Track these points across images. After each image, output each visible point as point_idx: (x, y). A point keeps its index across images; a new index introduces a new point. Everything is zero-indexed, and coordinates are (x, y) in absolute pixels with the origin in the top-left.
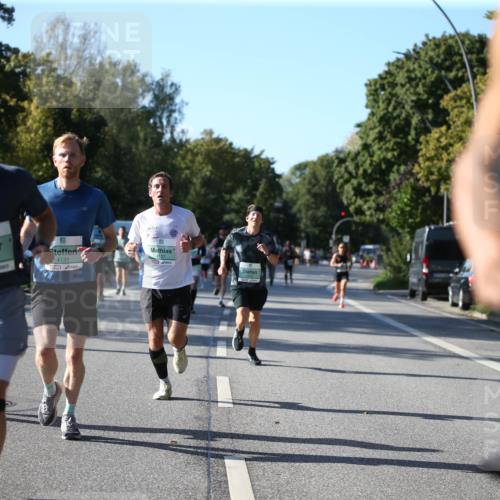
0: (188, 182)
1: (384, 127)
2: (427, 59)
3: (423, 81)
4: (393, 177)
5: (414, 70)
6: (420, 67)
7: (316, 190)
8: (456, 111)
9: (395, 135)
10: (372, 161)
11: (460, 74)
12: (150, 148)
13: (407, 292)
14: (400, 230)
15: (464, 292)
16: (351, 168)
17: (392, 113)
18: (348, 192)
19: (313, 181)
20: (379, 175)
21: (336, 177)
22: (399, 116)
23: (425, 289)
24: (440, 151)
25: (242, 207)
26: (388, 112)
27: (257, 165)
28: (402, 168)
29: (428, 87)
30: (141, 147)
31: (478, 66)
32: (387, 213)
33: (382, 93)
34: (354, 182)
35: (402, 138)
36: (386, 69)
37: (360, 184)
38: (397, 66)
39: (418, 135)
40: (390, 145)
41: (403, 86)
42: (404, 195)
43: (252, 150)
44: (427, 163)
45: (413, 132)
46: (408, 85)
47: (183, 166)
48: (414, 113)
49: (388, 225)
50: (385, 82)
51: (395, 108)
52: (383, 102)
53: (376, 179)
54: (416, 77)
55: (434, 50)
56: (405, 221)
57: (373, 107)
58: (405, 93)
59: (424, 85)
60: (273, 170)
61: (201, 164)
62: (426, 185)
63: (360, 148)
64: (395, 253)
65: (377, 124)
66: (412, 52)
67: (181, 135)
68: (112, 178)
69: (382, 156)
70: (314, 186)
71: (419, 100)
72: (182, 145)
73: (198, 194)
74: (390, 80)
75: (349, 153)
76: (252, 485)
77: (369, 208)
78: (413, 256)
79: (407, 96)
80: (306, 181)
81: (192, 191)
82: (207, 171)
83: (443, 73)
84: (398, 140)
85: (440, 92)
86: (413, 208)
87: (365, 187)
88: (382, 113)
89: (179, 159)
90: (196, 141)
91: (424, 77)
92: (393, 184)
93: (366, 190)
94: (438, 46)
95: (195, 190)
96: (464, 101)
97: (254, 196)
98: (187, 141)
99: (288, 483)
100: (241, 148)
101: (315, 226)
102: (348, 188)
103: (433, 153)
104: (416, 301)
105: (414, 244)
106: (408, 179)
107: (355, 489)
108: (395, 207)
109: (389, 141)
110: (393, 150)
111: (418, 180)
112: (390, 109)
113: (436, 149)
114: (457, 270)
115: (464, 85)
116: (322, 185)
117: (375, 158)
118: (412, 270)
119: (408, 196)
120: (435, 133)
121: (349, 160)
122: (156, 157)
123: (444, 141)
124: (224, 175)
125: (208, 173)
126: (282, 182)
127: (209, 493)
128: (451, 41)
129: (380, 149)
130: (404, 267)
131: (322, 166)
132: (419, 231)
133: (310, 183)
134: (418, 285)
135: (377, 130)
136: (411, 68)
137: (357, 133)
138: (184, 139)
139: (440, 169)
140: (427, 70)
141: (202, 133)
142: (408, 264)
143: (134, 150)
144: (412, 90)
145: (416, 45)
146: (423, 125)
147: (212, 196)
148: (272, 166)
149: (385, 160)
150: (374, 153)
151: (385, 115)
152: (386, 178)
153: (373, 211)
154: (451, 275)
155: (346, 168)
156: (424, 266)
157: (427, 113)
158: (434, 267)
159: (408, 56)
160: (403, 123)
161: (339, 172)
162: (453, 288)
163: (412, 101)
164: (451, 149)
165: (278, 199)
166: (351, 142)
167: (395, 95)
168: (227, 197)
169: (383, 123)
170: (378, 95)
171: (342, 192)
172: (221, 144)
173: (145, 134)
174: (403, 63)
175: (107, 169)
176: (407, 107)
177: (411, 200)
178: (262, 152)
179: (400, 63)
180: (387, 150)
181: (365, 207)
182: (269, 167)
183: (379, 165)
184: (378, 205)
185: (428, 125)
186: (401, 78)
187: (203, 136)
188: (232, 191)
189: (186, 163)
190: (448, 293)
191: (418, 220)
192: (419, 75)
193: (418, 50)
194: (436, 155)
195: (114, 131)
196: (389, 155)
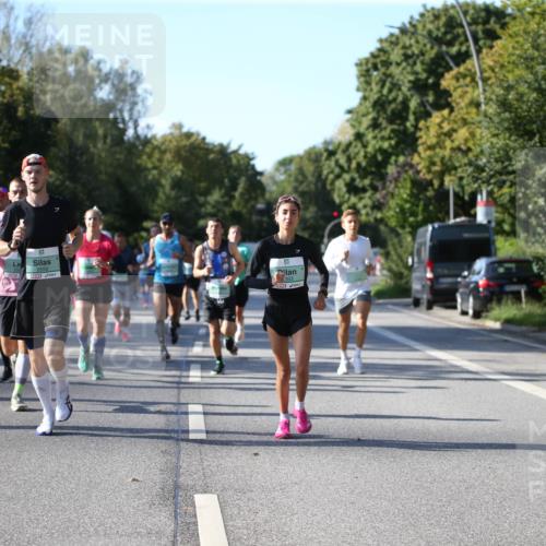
0: (156, 184)
1: (378, 112)
2: (425, 33)
3: (421, 58)
4: (391, 170)
5: (411, 46)
6: (417, 42)
7: (303, 188)
8: (459, 91)
9: (391, 121)
10: (366, 152)
11: (464, 48)
12: (112, 146)
13: (410, 300)
14: (400, 231)
15: (475, 299)
16: (343, 161)
17: (387, 97)
18: (340, 189)
19: (300, 178)
20: (376, 168)
21: (325, 172)
22: (395, 100)
23: (430, 297)
24: (443, 137)
25: (219, 211)
26: (382, 95)
27: (234, 161)
28: (401, 159)
29: (427, 64)
30: (100, 145)
31: (485, 39)
32: (384, 211)
33: (375, 73)
34: (347, 177)
35: (399, 125)
36: (378, 45)
37: (353, 180)
38: (392, 43)
39: (417, 120)
40: (386, 133)
41: (398, 64)
42: (402, 191)
43: (229, 144)
44: (428, 153)
45: (411, 118)
46: (404, 64)
47: (150, 165)
48: (412, 96)
49: (386, 225)
50: (378, 60)
51: (390, 91)
52: (377, 84)
53: (372, 173)
54: (413, 54)
55: (432, 22)
56: (405, 220)
57: (365, 90)
58: (402, 73)
59: (422, 63)
60: (253, 167)
61: (169, 162)
62: (429, 177)
63: (352, 138)
64: (395, 258)
65: (371, 110)
66: (408, 25)
67: (146, 131)
68: (67, 183)
69: (377, 147)
70: (301, 183)
71: (417, 80)
72: (147, 141)
73: (168, 198)
74: (384, 58)
75: (340, 144)
76: (225, 526)
77: (365, 206)
78: (416, 259)
79: (403, 75)
80: (292, 179)
81: (161, 195)
82: (178, 170)
83: (444, 48)
84: (395, 127)
85: (440, 70)
86: (413, 204)
87: (359, 183)
88: (376, 97)
89: (145, 157)
90: (164, 137)
91: (422, 54)
92: (389, 178)
93: (360, 185)
94: (437, 17)
95: (164, 193)
96: (468, 79)
97: (232, 197)
98: (154, 137)
99: (266, 521)
100: (216, 143)
101: (304, 229)
102: (340, 184)
103: (434, 141)
104: (420, 312)
105: (416, 246)
106: (406, 171)
107: (343, 525)
108: (392, 203)
109: (385, 128)
110: (390, 138)
111: (418, 172)
112: (385, 91)
113: (438, 136)
114: (466, 273)
115: (468, 62)
116: (311, 182)
117: (370, 149)
118: (415, 275)
119: (408, 192)
120: (436, 117)
121: (339, 151)
122: (118, 156)
123: (446, 127)
124: (197, 175)
125: (179, 173)
126: (264, 180)
127: (175, 537)
128: (452, 12)
129: (375, 138)
130: (406, 272)
131: (309, 160)
132: (421, 230)
133: (296, 180)
134: (422, 291)
135: (370, 117)
136: (408, 43)
137: (348, 121)
138: (149, 136)
139: (443, 158)
140: (425, 45)
141: (170, 128)
142: (410, 268)
143: (92, 149)
144: (409, 69)
145: (412, 18)
146: (422, 109)
147: (184, 199)
148: (252, 162)
149: (381, 150)
150: (368, 143)
151: (379, 99)
152: (383, 171)
153: (368, 210)
154: (459, 279)
155: (337, 162)
156: (428, 270)
157: (427, 95)
158: (440, 271)
159: (403, 31)
160: (400, 107)
161: (328, 167)
162: (462, 294)
163: (410, 82)
164: (455, 135)
165: (261, 200)
166: (341, 131)
167: (390, 76)
168: (202, 199)
169: (378, 108)
170: (370, 76)
171: (333, 190)
172: (193, 139)
173: (105, 130)
174: (397, 38)
175: (62, 172)
176: (404, 89)
177: (412, 195)
178: (240, 147)
179: (394, 39)
180: (383, 138)
181: (360, 205)
182: (249, 163)
183: (374, 156)
184: (374, 202)
185: (429, 108)
186: (396, 55)
187: (173, 131)
188: (207, 192)
189: (153, 163)
190: (456, 301)
191: (420, 218)
192: (416, 52)
193: (414, 22)
194: (438, 143)
195: (68, 128)
196: (386, 145)
